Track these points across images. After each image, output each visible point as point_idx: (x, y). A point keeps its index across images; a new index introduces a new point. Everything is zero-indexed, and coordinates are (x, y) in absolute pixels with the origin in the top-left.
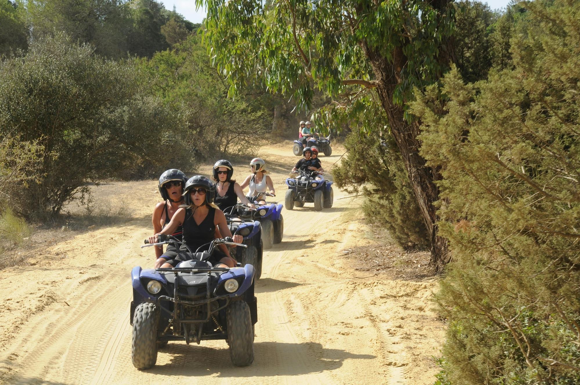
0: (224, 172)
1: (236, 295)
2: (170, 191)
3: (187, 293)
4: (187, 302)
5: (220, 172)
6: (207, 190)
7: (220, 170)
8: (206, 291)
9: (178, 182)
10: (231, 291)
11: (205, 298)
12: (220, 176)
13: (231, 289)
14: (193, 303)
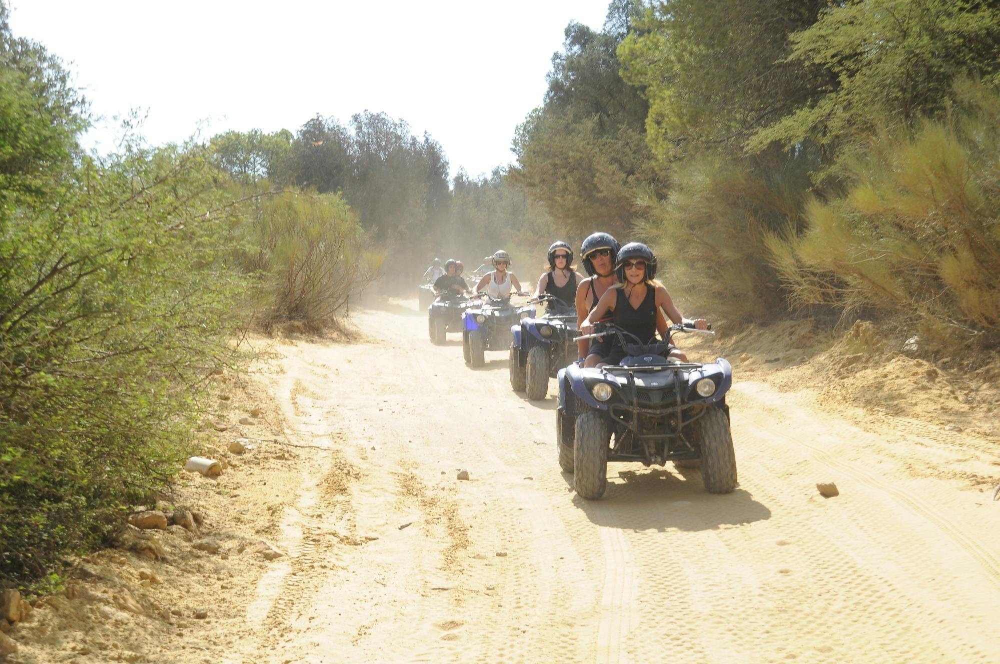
0: (563, 256)
1: (714, 400)
2: (596, 262)
3: (649, 399)
4: (650, 411)
5: (558, 256)
6: (646, 263)
7: (557, 253)
8: (675, 394)
9: (606, 250)
10: (707, 395)
11: (674, 404)
12: (557, 261)
13: (706, 393)
14: (658, 412)
